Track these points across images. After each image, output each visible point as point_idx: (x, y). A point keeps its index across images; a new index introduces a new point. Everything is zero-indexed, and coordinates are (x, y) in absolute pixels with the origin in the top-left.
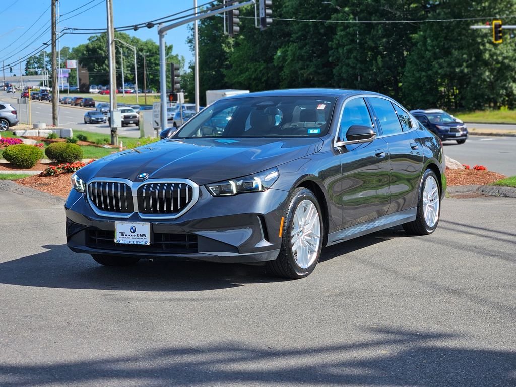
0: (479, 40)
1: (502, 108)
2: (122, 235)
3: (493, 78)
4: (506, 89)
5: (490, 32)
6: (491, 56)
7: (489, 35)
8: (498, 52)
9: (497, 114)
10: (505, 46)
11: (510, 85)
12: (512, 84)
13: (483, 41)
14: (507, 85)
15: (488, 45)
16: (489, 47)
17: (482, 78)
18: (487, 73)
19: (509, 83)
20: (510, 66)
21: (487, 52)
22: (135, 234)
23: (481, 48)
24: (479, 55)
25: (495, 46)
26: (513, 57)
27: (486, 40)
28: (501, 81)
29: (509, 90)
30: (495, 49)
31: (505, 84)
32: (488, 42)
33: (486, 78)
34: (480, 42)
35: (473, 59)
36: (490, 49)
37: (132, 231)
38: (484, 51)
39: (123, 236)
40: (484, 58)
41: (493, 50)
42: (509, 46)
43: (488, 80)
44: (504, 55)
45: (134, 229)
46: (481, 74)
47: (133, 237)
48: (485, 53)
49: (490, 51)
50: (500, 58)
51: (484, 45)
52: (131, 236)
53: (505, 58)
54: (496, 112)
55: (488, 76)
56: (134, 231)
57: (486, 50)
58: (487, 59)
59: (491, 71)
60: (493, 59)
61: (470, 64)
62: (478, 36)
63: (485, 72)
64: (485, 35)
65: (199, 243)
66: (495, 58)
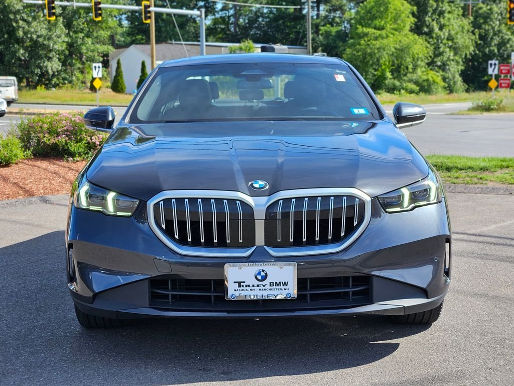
0: (12, 17)
1: (39, 88)
2: (239, 286)
3: (28, 57)
4: (41, 68)
5: (22, 8)
6: (25, 33)
7: (21, 11)
8: (32, 30)
9: (34, 94)
10: (39, 24)
11: (45, 64)
12: (46, 63)
13: (15, 17)
14: (41, 65)
15: (21, 22)
16: (23, 25)
17: (16, 56)
18: (22, 51)
19: (44, 62)
20: (44, 44)
21: (21, 29)
22: (267, 282)
23: (14, 24)
24: (12, 32)
25: (28, 23)
26: (46, 36)
27: (18, 17)
28: (35, 60)
29: (44, 69)
30: (28, 27)
31: (39, 63)
32: (20, 19)
33: (21, 56)
34: (13, 19)
35: (6, 36)
36: (24, 26)
37: (259, 277)
38: (17, 28)
39: (242, 288)
40: (18, 34)
41: (27, 27)
42: (42, 24)
43: (23, 58)
44: (38, 34)
45: (263, 274)
46: (15, 52)
47: (262, 287)
48: (18, 30)
49: (24, 28)
50: (35, 37)
51: (17, 22)
52: (258, 286)
53: (39, 37)
54: (32, 92)
55: (22, 54)
56: (264, 278)
57: (19, 27)
58: (21, 36)
59: (26, 49)
60: (27, 37)
61: (3, 41)
62: (11, 12)
63: (19, 49)
64: (18, 12)
65: (376, 286)
66: (29, 36)
